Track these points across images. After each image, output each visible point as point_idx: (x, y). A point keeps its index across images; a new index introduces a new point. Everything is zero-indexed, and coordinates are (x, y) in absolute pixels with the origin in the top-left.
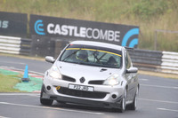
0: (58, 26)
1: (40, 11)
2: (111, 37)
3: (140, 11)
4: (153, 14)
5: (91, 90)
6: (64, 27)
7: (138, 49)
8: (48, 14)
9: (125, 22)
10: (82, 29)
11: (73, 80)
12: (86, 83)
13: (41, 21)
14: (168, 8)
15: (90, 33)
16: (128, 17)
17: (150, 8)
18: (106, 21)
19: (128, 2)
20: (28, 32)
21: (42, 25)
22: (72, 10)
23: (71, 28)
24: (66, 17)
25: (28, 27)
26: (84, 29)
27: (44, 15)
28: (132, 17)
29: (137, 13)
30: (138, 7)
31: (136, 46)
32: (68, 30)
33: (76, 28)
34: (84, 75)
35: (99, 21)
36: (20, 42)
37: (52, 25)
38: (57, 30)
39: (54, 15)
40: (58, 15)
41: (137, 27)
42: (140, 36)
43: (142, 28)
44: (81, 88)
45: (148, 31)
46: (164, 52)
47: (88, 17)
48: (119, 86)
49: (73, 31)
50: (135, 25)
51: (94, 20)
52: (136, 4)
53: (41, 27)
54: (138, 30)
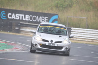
1: (4, 6)
2: (43, 20)
3: (59, 5)
4: (66, 7)
5: (56, 46)
6: (17, 15)
8: (8, 8)
9: (51, 12)
10: (27, 16)
11: (48, 41)
12: (54, 43)
13: (4, 12)
14: (74, 4)
15: (31, 18)
16: (52, 9)
17: (64, 4)
18: (40, 11)
19: (52, 1)
21: (5, 14)
22: (21, 5)
23: (21, 15)
24: (18, 9)
26: (28, 16)
27: (6, 8)
28: (54, 9)
29: (57, 6)
30: (57, 3)
32: (19, 16)
33: (23, 15)
34: (52, 39)
35: (36, 11)
37: (10, 14)
38: (13, 17)
39: (12, 8)
42: (59, 19)
43: (60, 15)
44: (52, 45)
45: (63, 17)
46: (72, 28)
47: (30, 9)
48: (68, 44)
49: (22, 17)
50: (56, 13)
51: (33, 11)
52: (57, 2)
53: (4, 15)
54: (57, 16)
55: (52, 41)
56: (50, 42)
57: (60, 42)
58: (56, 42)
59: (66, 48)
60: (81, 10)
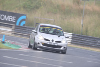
5: (56, 45)
7: (25, 26)
12: (54, 42)
17: (31, 5)
31: (24, 25)
41: (25, 15)
44: (52, 44)
54: (25, 16)
59: (65, 48)
60: (48, 13)
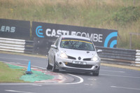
0: (54, 31)
1: (40, 19)
2: (96, 39)
3: (119, 18)
4: (128, 21)
5: (85, 64)
6: (58, 31)
7: (117, 48)
8: (47, 21)
9: (107, 27)
10: (73, 33)
13: (41, 27)
17: (126, 16)
18: (92, 27)
19: (109, 11)
20: (31, 35)
21: (42, 30)
22: (65, 18)
24: (61, 23)
25: (31, 32)
26: (75, 32)
27: (43, 22)
28: (112, 23)
30: (117, 15)
31: (115, 46)
32: (62, 33)
34: (80, 55)
35: (86, 26)
36: (24, 43)
37: (49, 30)
38: (54, 34)
39: (51, 22)
40: (54, 22)
41: (116, 31)
42: (118, 38)
45: (124, 34)
47: (77, 23)
49: (66, 34)
51: (82, 26)
52: (115, 13)
53: (40, 32)
54: (116, 33)
55: (80, 58)
56: (77, 60)
57: (89, 59)
58: (84, 60)
